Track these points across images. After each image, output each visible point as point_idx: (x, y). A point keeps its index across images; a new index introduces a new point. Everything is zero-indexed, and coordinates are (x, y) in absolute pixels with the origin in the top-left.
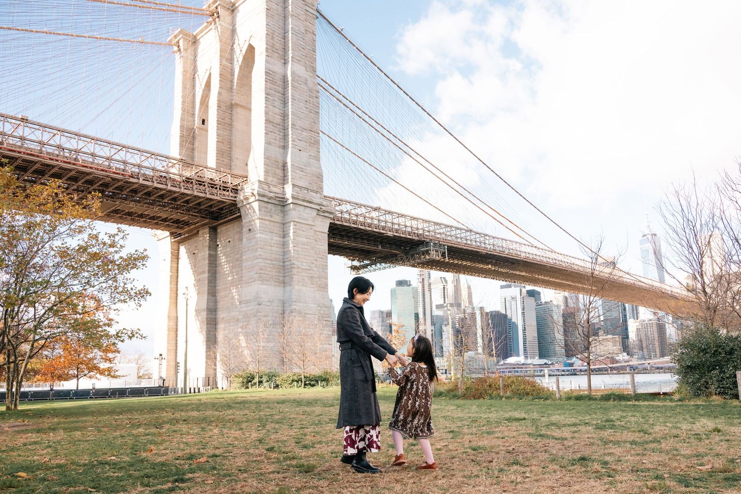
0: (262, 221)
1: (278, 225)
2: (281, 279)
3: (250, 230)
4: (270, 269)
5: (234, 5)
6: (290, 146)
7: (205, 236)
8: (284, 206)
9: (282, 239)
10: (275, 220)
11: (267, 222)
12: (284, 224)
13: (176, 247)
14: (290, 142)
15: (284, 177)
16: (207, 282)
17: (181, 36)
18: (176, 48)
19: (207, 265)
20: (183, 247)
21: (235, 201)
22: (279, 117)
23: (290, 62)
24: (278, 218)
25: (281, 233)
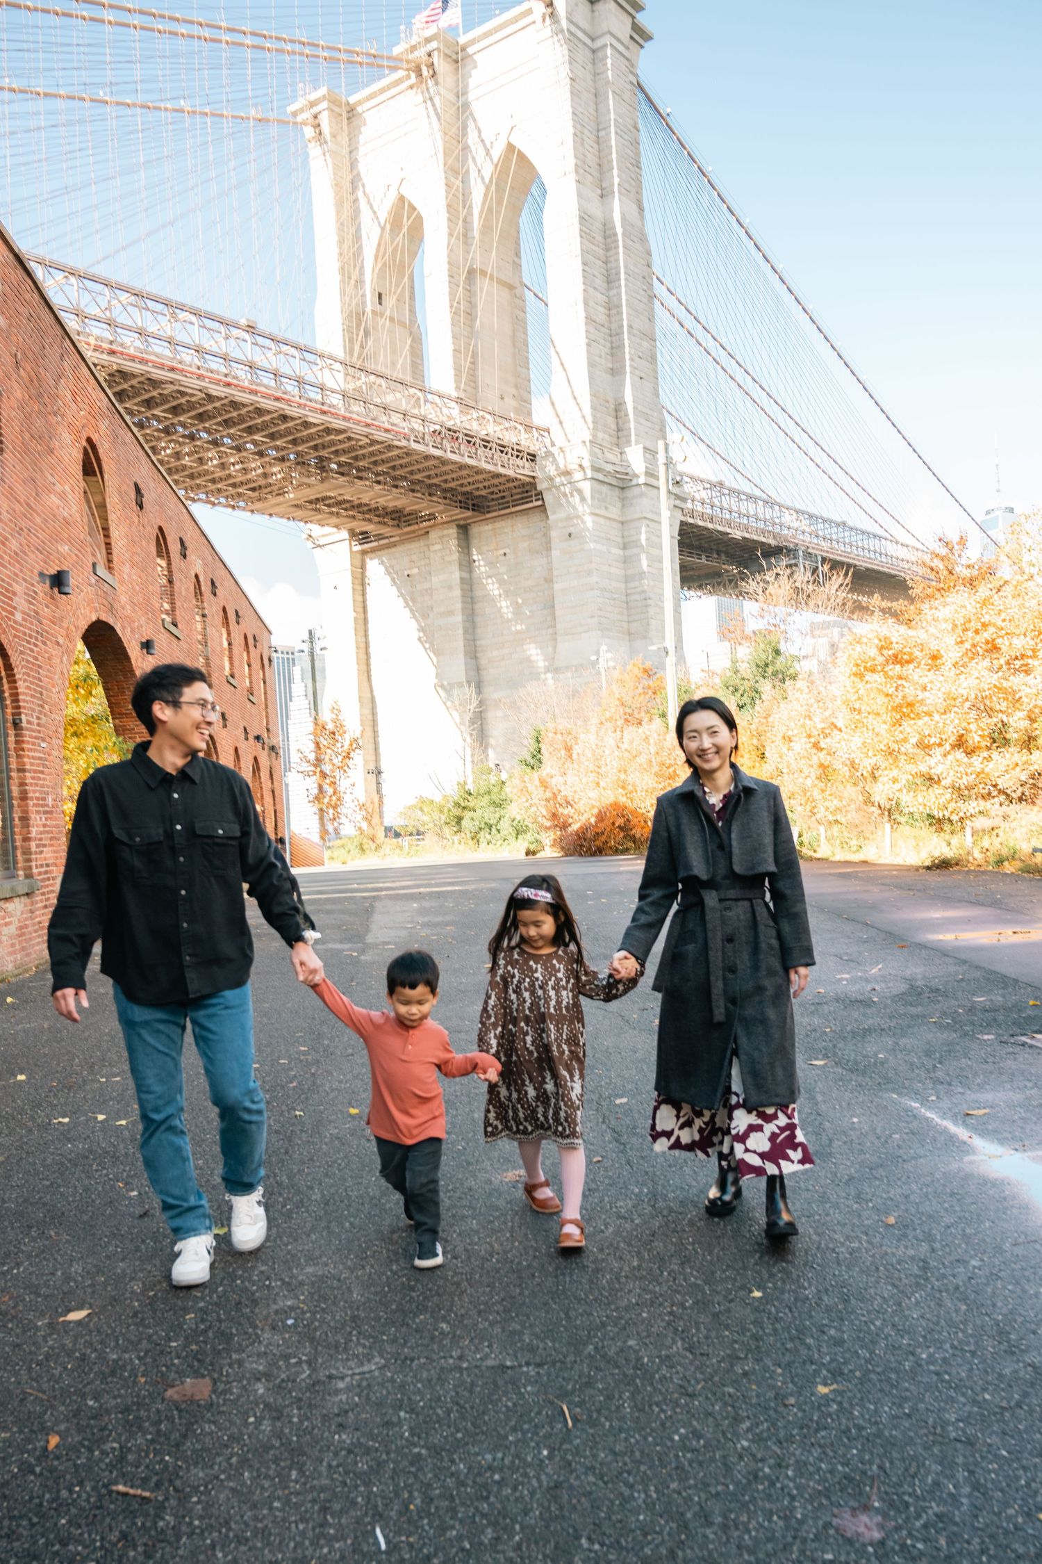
0: (596, 518)
1: (615, 525)
2: (625, 625)
3: (570, 535)
4: (610, 609)
5: (463, 49)
6: (628, 369)
7: (444, 543)
8: (623, 489)
9: (621, 552)
10: (611, 516)
11: (602, 521)
12: (622, 523)
13: (358, 563)
14: (628, 363)
15: (619, 430)
16: (461, 631)
17: (324, 105)
18: (309, 132)
19: (459, 599)
20: (376, 561)
21: (534, 478)
22: (602, 310)
23: (616, 194)
24: (614, 512)
25: (620, 540)
